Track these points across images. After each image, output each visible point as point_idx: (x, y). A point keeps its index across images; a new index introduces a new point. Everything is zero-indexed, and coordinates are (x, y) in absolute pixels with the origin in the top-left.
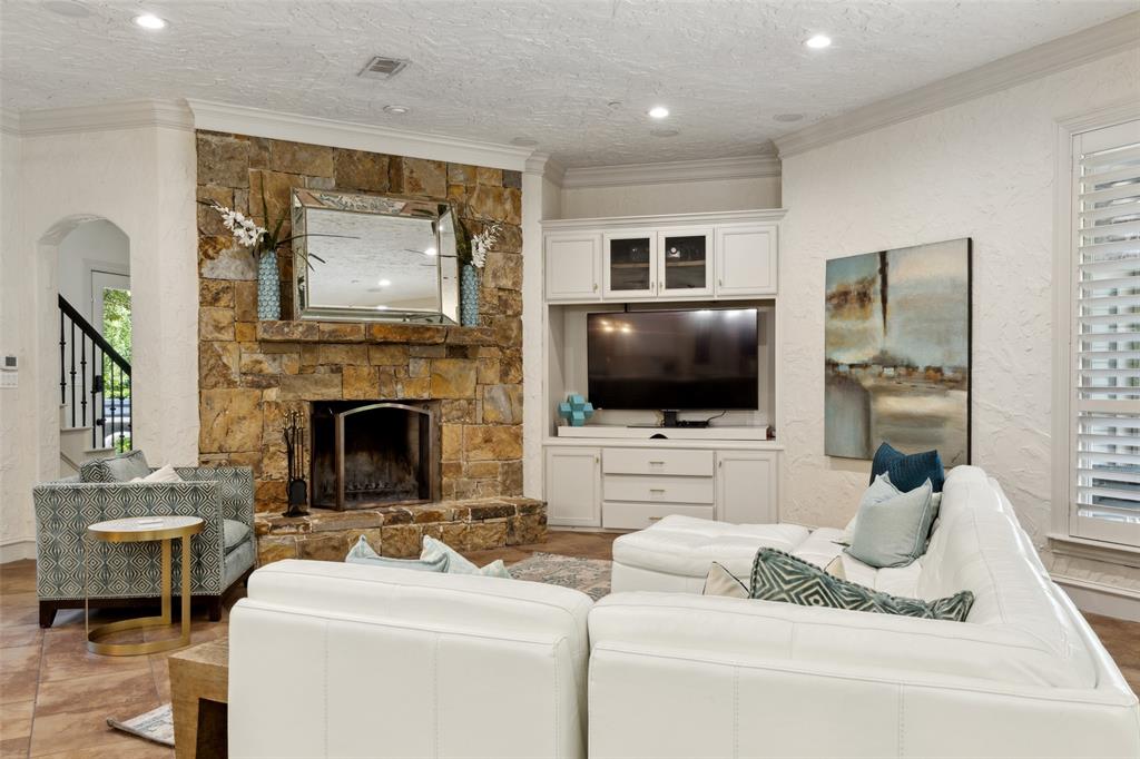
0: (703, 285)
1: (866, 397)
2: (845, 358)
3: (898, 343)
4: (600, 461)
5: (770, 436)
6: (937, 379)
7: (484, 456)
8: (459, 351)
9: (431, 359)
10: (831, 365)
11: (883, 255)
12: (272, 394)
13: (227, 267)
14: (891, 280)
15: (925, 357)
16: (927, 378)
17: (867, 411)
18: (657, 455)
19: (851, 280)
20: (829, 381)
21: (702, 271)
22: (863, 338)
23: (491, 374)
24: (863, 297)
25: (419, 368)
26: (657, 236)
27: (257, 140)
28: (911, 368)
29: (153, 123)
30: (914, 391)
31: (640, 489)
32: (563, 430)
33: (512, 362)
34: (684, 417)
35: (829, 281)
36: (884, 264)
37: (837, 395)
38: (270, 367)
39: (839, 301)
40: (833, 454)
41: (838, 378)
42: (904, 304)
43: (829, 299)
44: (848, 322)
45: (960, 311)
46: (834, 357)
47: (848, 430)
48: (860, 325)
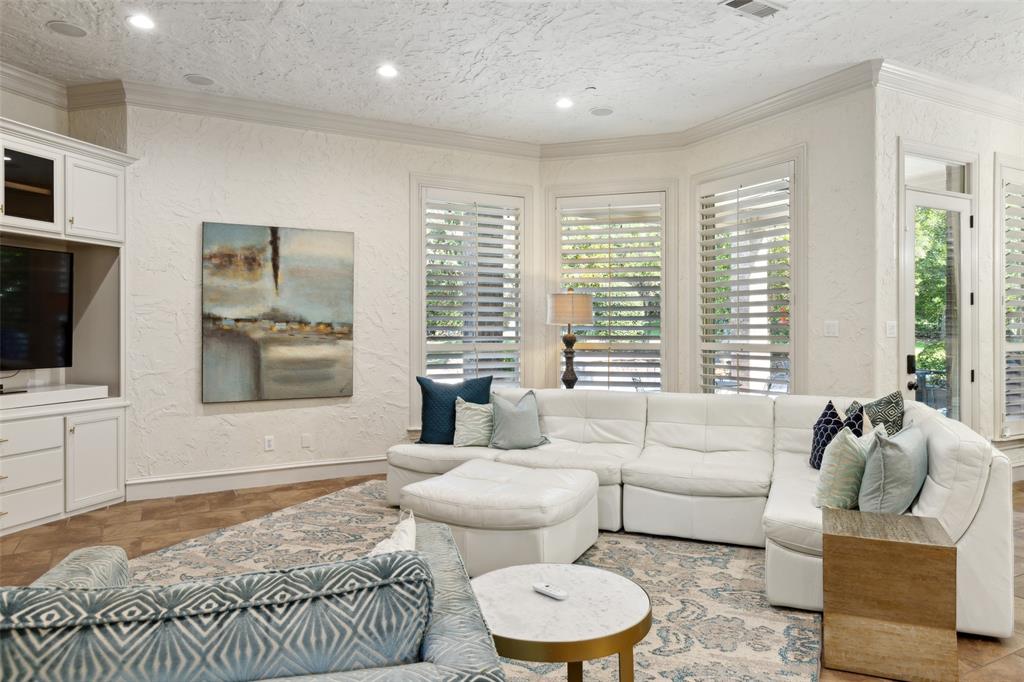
1: (255, 348)
2: (228, 313)
3: (291, 303)
6: (327, 332)
10: (206, 318)
11: (274, 230)
14: (283, 250)
15: (316, 314)
16: (317, 331)
17: (256, 359)
19: (238, 245)
20: (205, 335)
21: (49, 201)
22: (253, 296)
24: (252, 262)
28: (302, 322)
30: (306, 341)
36: (275, 242)
37: (217, 347)
39: (221, 261)
40: (209, 399)
41: (211, 328)
42: (294, 273)
43: (206, 258)
44: (235, 281)
45: (340, 282)
46: (217, 311)
47: (233, 372)
48: (248, 286)
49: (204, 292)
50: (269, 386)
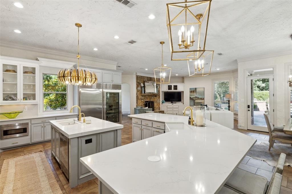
0: (177, 90)
1: (194, 100)
2: (192, 97)
3: (197, 96)
4: (167, 107)
5: (183, 104)
6: (201, 99)
7: (157, 106)
8: (156, 96)
9: (154, 97)
10: (190, 97)
11: (196, 88)
12: (142, 100)
13: (139, 88)
14: (197, 90)
15: (200, 97)
16: (200, 99)
17: (194, 102)
18: (173, 106)
19: (193, 90)
20: (190, 99)
21: (177, 88)
22: (194, 95)
23: (158, 98)
24: (194, 92)
25: (153, 98)
26: (173, 85)
27: (141, 76)
28: (199, 98)
29: (133, 74)
30: (199, 100)
31: (171, 109)
32: (163, 104)
33: (159, 97)
34: (173, 102)
35: (190, 90)
36: (196, 89)
37: (191, 100)
38: (142, 98)
39: (191, 92)
40: (190, 105)
41: (191, 99)
42: (198, 92)
43: (190, 92)
44: (192, 94)
45: (203, 93)
46: (191, 97)
47: (192, 103)
48: (193, 94)
49: (190, 95)
50: (195, 104)
